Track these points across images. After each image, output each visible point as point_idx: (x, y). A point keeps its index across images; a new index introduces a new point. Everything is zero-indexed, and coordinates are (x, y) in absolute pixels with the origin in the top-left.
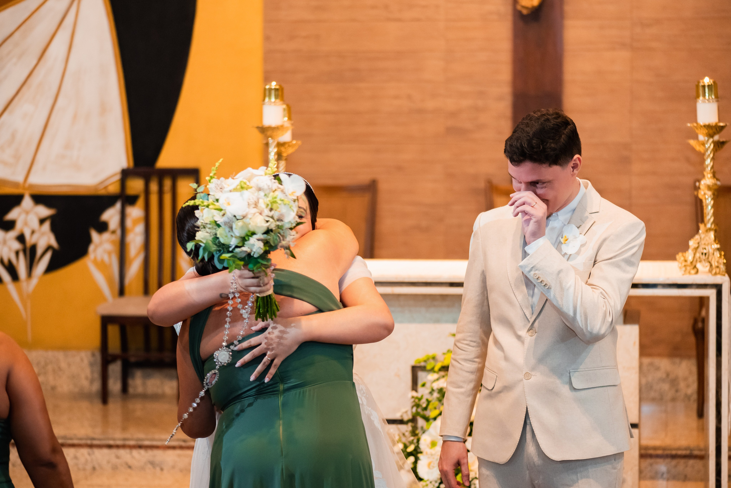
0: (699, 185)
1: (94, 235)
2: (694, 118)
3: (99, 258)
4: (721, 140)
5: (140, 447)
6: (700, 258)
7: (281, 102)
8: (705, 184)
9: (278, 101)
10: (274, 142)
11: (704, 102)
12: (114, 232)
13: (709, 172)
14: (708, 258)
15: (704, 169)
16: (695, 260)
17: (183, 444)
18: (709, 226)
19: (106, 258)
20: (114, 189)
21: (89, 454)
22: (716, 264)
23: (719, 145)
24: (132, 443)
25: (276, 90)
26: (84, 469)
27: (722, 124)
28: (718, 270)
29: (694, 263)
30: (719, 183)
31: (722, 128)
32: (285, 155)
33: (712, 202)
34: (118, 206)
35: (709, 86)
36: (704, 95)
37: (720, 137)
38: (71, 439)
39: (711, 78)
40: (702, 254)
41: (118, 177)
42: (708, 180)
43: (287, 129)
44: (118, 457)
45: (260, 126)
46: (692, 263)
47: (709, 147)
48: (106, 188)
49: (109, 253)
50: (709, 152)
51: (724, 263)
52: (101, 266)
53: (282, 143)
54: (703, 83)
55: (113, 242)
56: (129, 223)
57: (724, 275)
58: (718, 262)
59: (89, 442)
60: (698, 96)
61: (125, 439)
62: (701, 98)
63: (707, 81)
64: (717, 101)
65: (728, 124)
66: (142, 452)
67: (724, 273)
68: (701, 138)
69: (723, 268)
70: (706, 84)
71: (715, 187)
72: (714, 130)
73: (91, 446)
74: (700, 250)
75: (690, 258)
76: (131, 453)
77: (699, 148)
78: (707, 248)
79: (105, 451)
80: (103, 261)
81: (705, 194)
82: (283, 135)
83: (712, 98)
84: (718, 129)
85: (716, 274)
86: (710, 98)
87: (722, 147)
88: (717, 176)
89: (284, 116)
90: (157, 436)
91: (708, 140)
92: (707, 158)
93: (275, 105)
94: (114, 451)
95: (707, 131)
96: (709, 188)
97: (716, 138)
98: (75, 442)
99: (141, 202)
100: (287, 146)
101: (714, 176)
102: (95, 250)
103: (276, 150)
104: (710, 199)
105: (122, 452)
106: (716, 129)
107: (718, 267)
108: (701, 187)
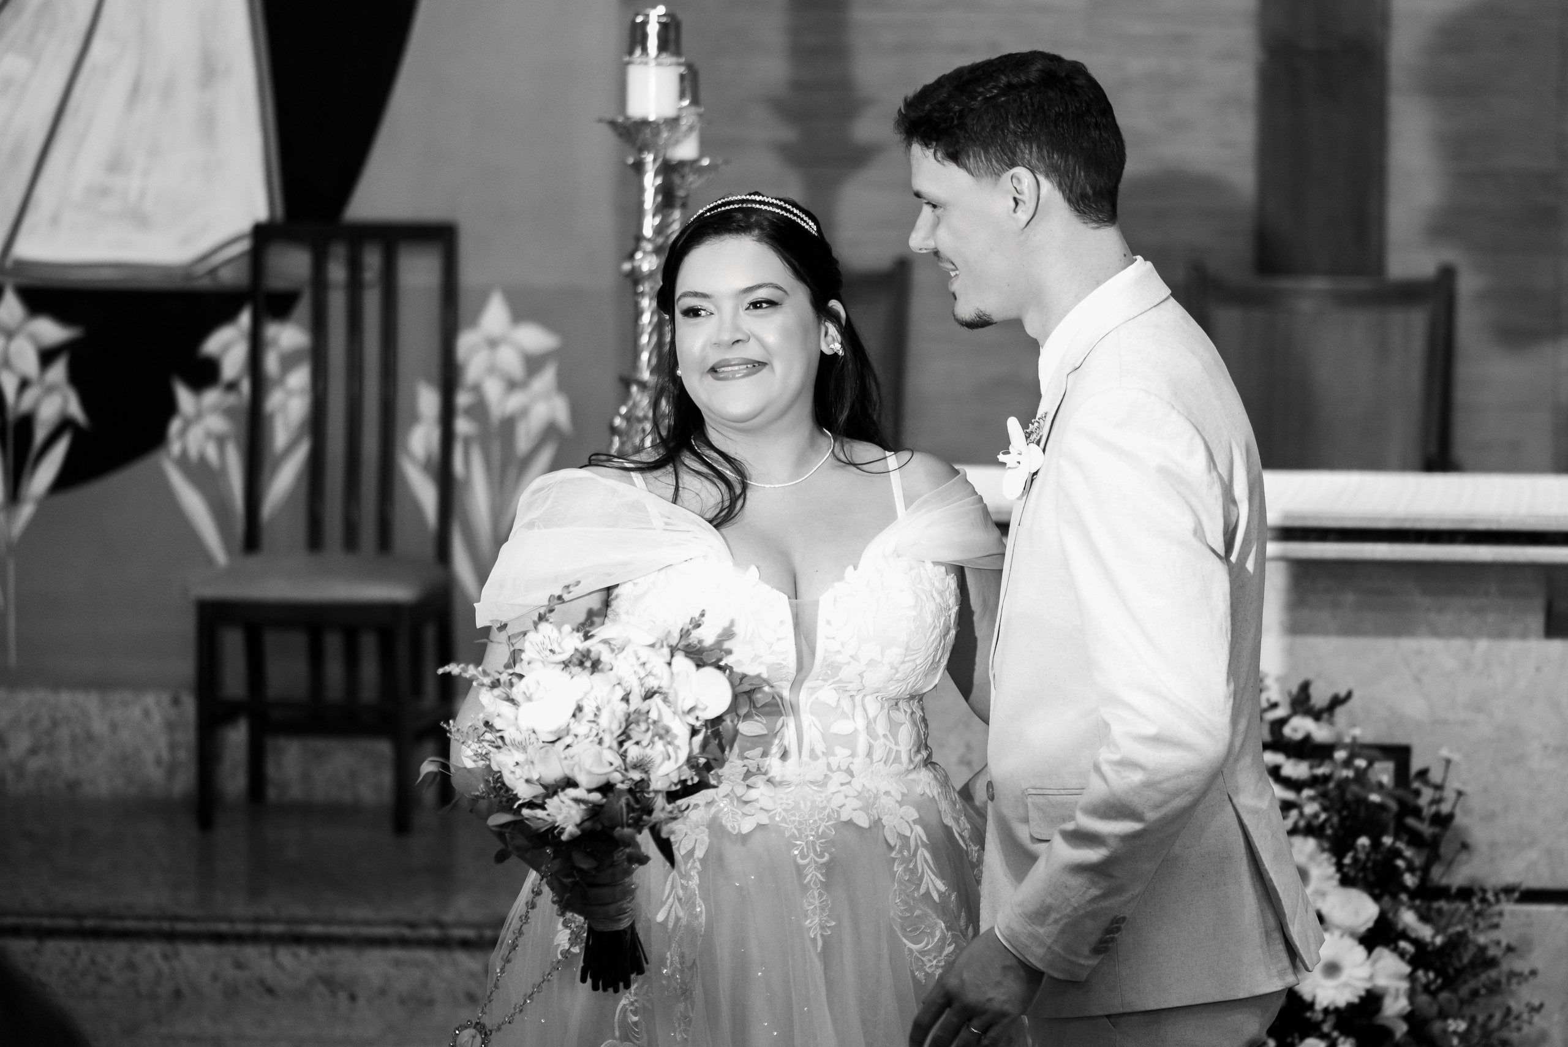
1: (184, 397)
3: (193, 452)
5: (297, 939)
12: (232, 386)
17: (406, 932)
19: (211, 452)
20: (233, 276)
21: (165, 957)
24: (276, 928)
26: (153, 996)
34: (245, 319)
38: (120, 918)
41: (244, 246)
44: (239, 965)
48: (213, 271)
49: (220, 441)
52: (199, 473)
55: (229, 413)
56: (271, 363)
59: (165, 926)
61: (257, 920)
66: (303, 952)
73: (171, 937)
76: (273, 955)
80: (203, 459)
94: (231, 949)
98: (131, 924)
99: (303, 308)
102: (183, 432)
105: (250, 952)
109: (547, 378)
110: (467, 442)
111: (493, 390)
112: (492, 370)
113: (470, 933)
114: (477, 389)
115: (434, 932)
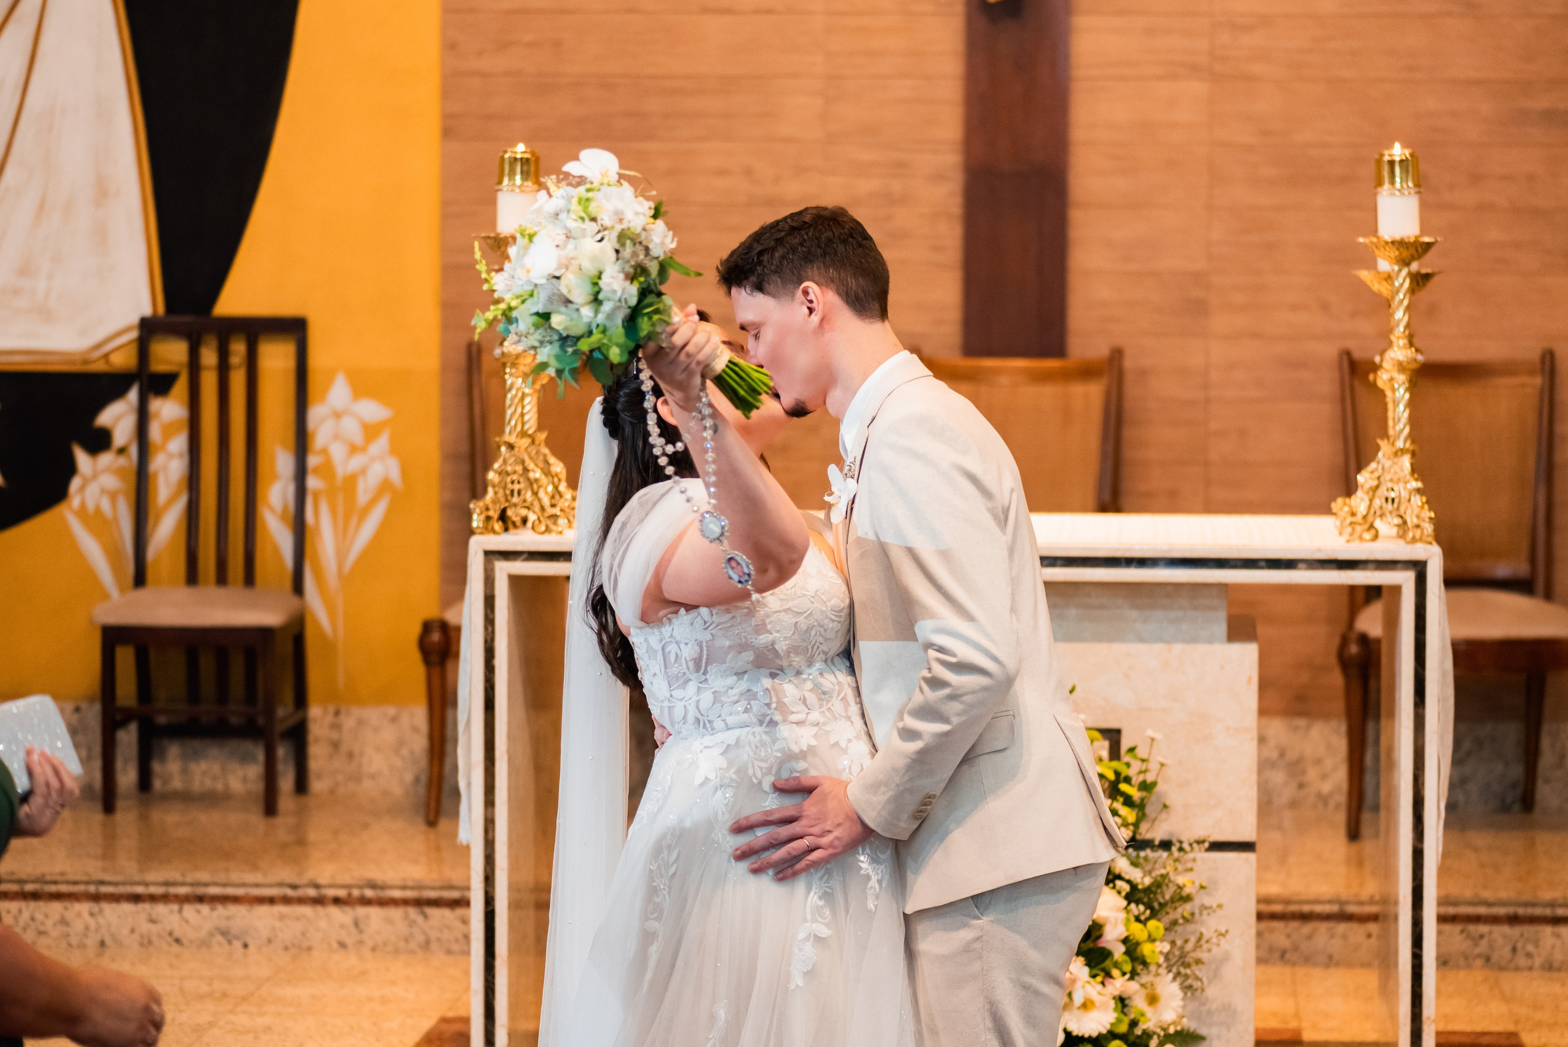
0: (1382, 360)
1: (82, 459)
2: (1373, 229)
3: (90, 504)
4: (1424, 271)
5: (201, 899)
6: (1381, 507)
7: (535, 187)
8: (1392, 359)
9: (528, 183)
11: (1393, 194)
12: (123, 451)
13: (1400, 335)
14: (1398, 508)
15: (1391, 331)
16: (1372, 511)
17: (289, 892)
18: (1400, 444)
19: (106, 505)
20: (123, 360)
21: (92, 914)
22: (1415, 520)
23: (1420, 280)
24: (183, 890)
25: (524, 161)
26: (82, 946)
27: (1427, 239)
28: (1418, 533)
29: (1370, 518)
30: (1420, 357)
31: (1429, 246)
33: (1407, 396)
34: (133, 395)
35: (1401, 161)
36: (1392, 181)
37: (1420, 266)
38: (54, 883)
39: (1405, 146)
40: (1387, 499)
41: (133, 335)
42: (1399, 352)
44: (153, 920)
45: (491, 234)
46: (1365, 517)
47: (1402, 285)
48: (106, 356)
49: (113, 496)
50: (1401, 296)
51: (1431, 518)
52: (96, 522)
54: (1390, 155)
55: (122, 473)
56: (155, 432)
57: (1430, 543)
58: (1418, 517)
59: (92, 889)
60: (1379, 183)
61: (167, 884)
62: (1386, 186)
63: (1398, 151)
64: (1419, 193)
65: (1439, 239)
66: (205, 909)
67: (1430, 539)
69: (1429, 528)
70: (1397, 159)
71: (1414, 366)
72: (1412, 251)
73: (96, 898)
74: (1382, 492)
75: (1362, 509)
76: (180, 912)
77: (1383, 288)
78: (1396, 488)
79: (127, 907)
80: (98, 512)
81: (1392, 379)
83: (1408, 186)
84: (1420, 249)
85: (1414, 540)
86: (1405, 186)
87: (1424, 285)
88: (1416, 343)
90: (235, 877)
91: (1400, 271)
92: (1398, 308)
93: (521, 192)
94: (146, 906)
95: (1397, 253)
96: (1401, 367)
97: (1414, 266)
98: (64, 888)
99: (181, 387)
101: (1411, 343)
102: (82, 489)
104: (1401, 390)
105: (161, 909)
106: (1416, 249)
107: (1418, 526)
108: (1385, 365)
109: (382, 443)
110: (316, 496)
111: (337, 452)
112: (336, 437)
113: (342, 893)
114: (325, 451)
115: (312, 892)
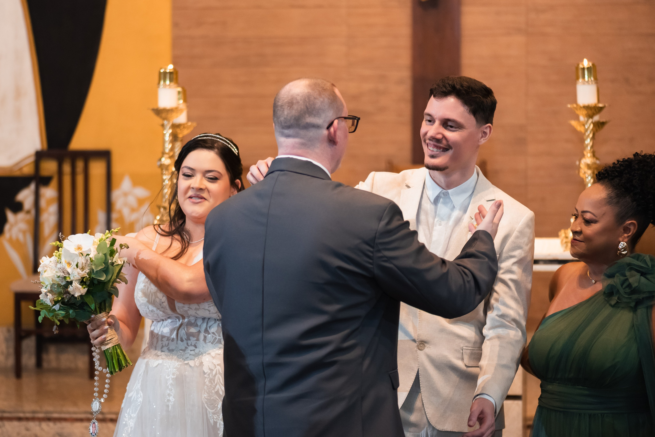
0: (579, 164)
1: (10, 216)
2: (574, 99)
3: (14, 237)
4: (601, 121)
5: (49, 419)
7: (176, 85)
8: (585, 163)
9: (172, 84)
10: (169, 123)
11: (584, 84)
12: (28, 212)
13: (589, 151)
15: (584, 149)
19: (21, 237)
20: (28, 170)
23: (599, 125)
24: (41, 415)
25: (171, 73)
27: (601, 105)
30: (598, 162)
31: (601, 109)
32: (180, 136)
34: (33, 186)
35: (588, 68)
36: (584, 77)
37: (600, 117)
39: (589, 60)
41: (32, 159)
42: (588, 160)
43: (181, 111)
44: (27, 429)
45: (155, 107)
47: (589, 127)
48: (21, 169)
49: (24, 232)
50: (589, 132)
52: (16, 245)
53: (177, 125)
54: (583, 65)
55: (27, 222)
56: (43, 203)
60: (578, 78)
61: (34, 412)
62: (581, 80)
63: (586, 63)
64: (596, 83)
65: (607, 105)
66: (51, 424)
68: (582, 118)
70: (586, 67)
71: (594, 166)
72: (593, 111)
76: (40, 426)
77: (580, 128)
79: (16, 423)
80: (18, 240)
81: (585, 173)
82: (177, 117)
84: (597, 110)
86: (590, 80)
87: (602, 128)
88: (597, 155)
89: (179, 99)
90: (65, 409)
91: (588, 121)
92: (587, 138)
93: (170, 88)
94: (24, 423)
95: (586, 112)
96: (589, 167)
97: (596, 118)
99: (54, 183)
100: (182, 127)
101: (594, 155)
102: (10, 230)
103: (170, 131)
104: (590, 178)
105: (31, 424)
106: (595, 110)
108: (582, 166)
109: (146, 207)
111: (126, 212)
112: (126, 204)
114: (120, 212)
